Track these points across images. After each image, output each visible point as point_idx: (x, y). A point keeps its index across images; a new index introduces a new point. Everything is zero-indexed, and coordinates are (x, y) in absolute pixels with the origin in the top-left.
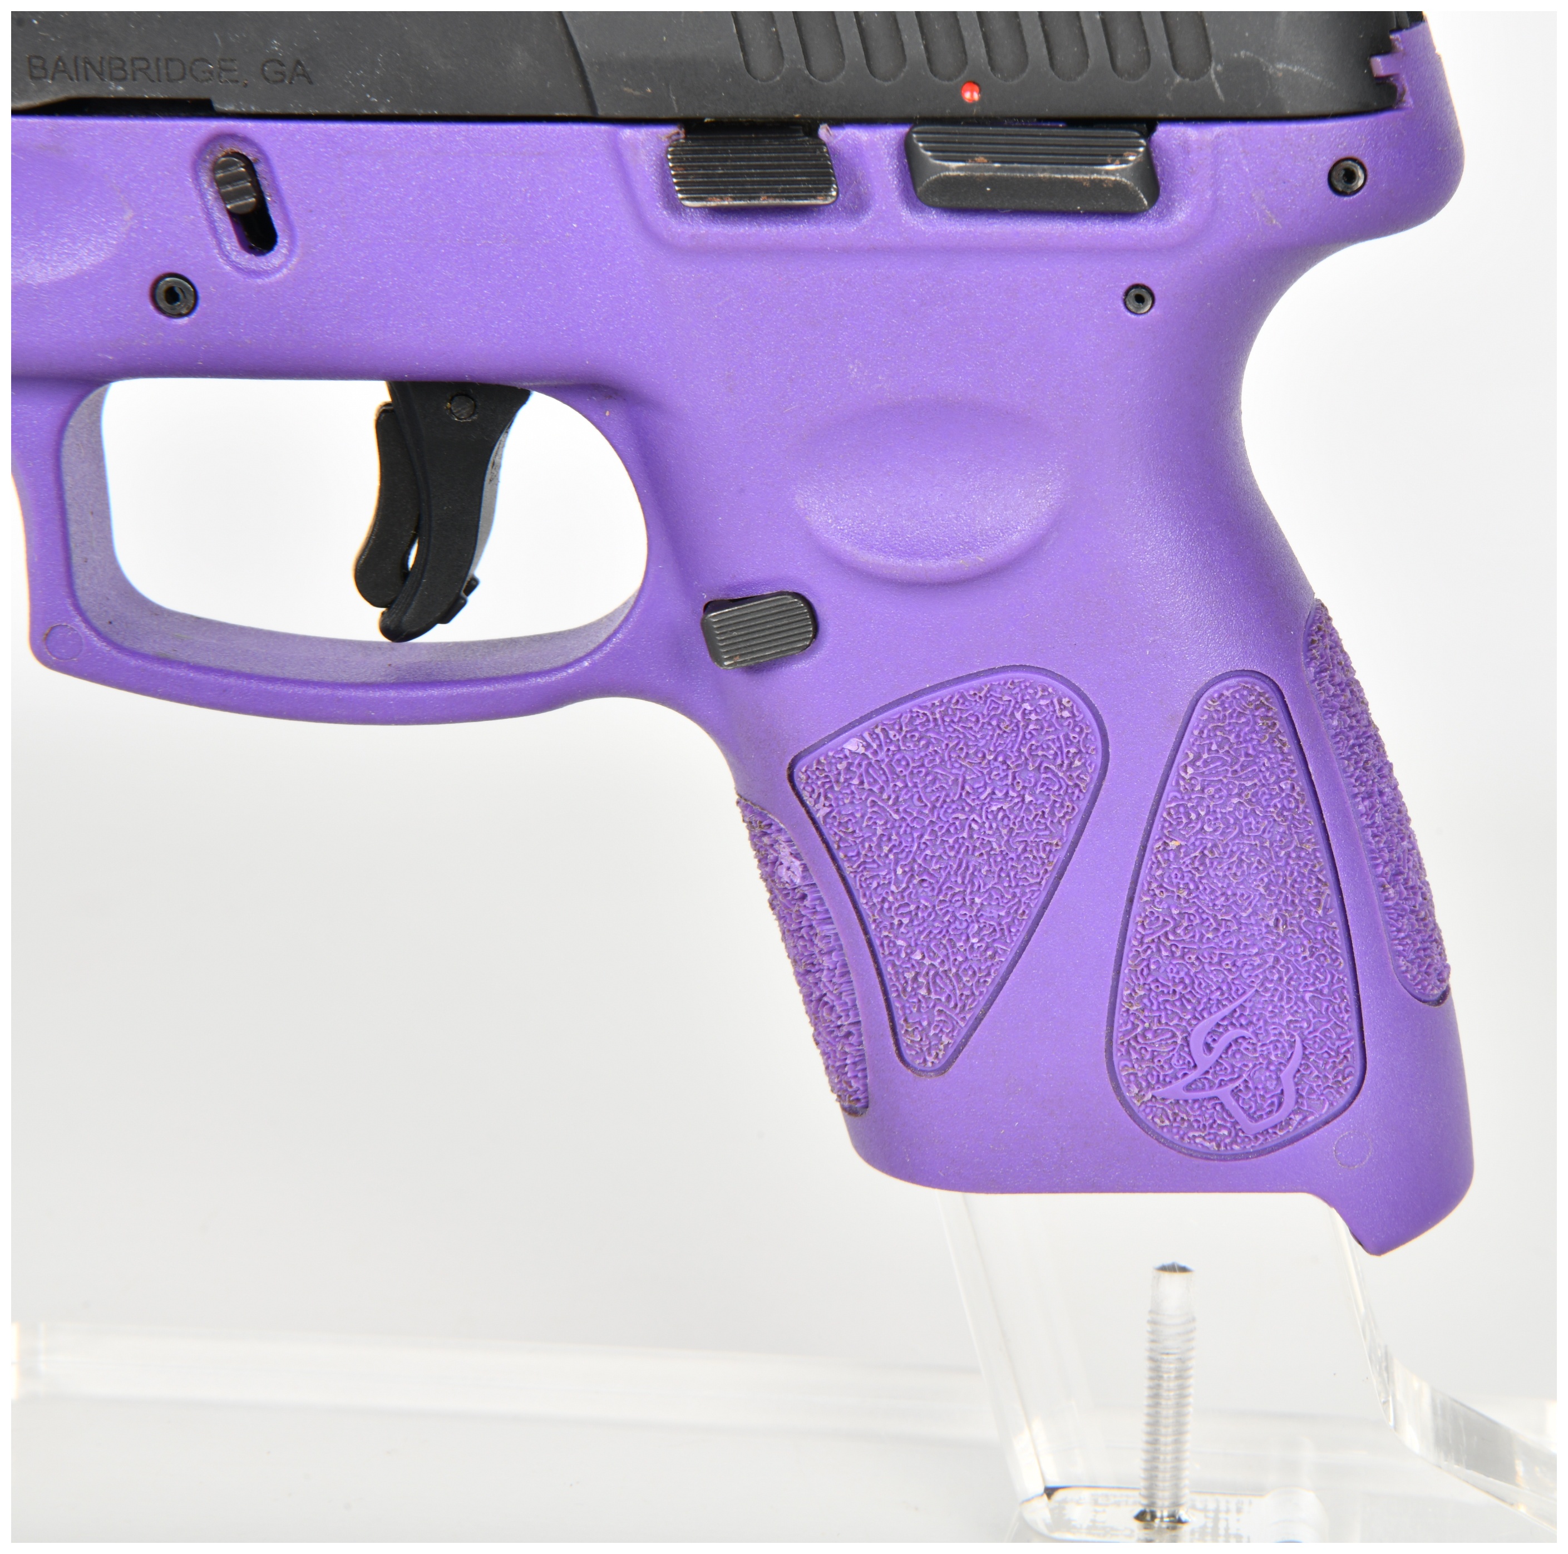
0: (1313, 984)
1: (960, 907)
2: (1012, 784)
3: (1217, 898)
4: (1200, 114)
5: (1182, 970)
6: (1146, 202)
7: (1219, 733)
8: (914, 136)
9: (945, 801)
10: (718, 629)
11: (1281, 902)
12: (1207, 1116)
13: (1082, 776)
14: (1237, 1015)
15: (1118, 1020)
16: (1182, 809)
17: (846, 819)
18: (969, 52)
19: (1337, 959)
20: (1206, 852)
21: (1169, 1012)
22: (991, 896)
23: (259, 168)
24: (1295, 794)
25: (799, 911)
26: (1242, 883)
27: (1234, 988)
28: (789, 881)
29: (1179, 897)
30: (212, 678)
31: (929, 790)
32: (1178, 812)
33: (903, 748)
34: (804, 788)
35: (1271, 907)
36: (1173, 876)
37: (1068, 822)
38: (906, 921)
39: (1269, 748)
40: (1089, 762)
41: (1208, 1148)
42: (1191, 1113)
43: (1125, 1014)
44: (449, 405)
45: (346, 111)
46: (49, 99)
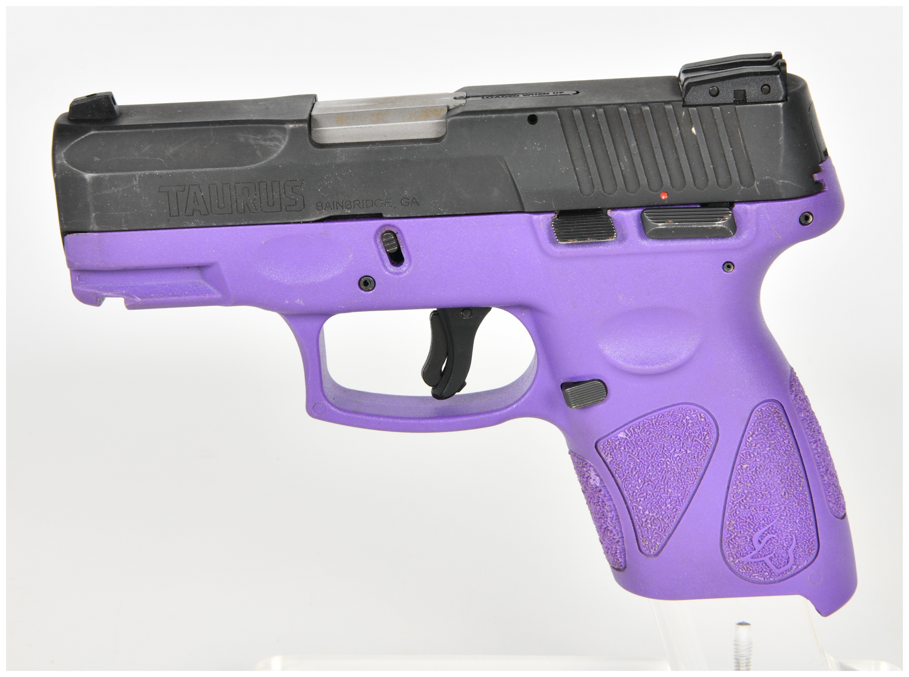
0: (799, 516)
1: (663, 493)
2: (682, 447)
3: (762, 486)
4: (751, 199)
5: (749, 513)
6: (732, 234)
7: (761, 424)
8: (645, 214)
9: (657, 454)
10: (570, 394)
11: (786, 486)
12: (760, 568)
13: (709, 442)
14: (770, 529)
15: (725, 533)
16: (748, 453)
17: (619, 462)
18: (664, 182)
19: (808, 505)
20: (757, 469)
21: (744, 529)
22: (675, 488)
23: (398, 236)
24: (790, 445)
25: (598, 496)
26: (771, 480)
27: (769, 519)
28: (594, 484)
29: (747, 486)
30: (374, 418)
31: (650, 450)
32: (746, 454)
33: (640, 435)
34: (602, 451)
35: (782, 488)
36: (745, 478)
37: (704, 460)
38: (642, 499)
39: (780, 428)
40: (711, 437)
41: (760, 580)
42: (753, 567)
43: (727, 531)
44: (462, 313)
45: (431, 215)
46: (323, 217)
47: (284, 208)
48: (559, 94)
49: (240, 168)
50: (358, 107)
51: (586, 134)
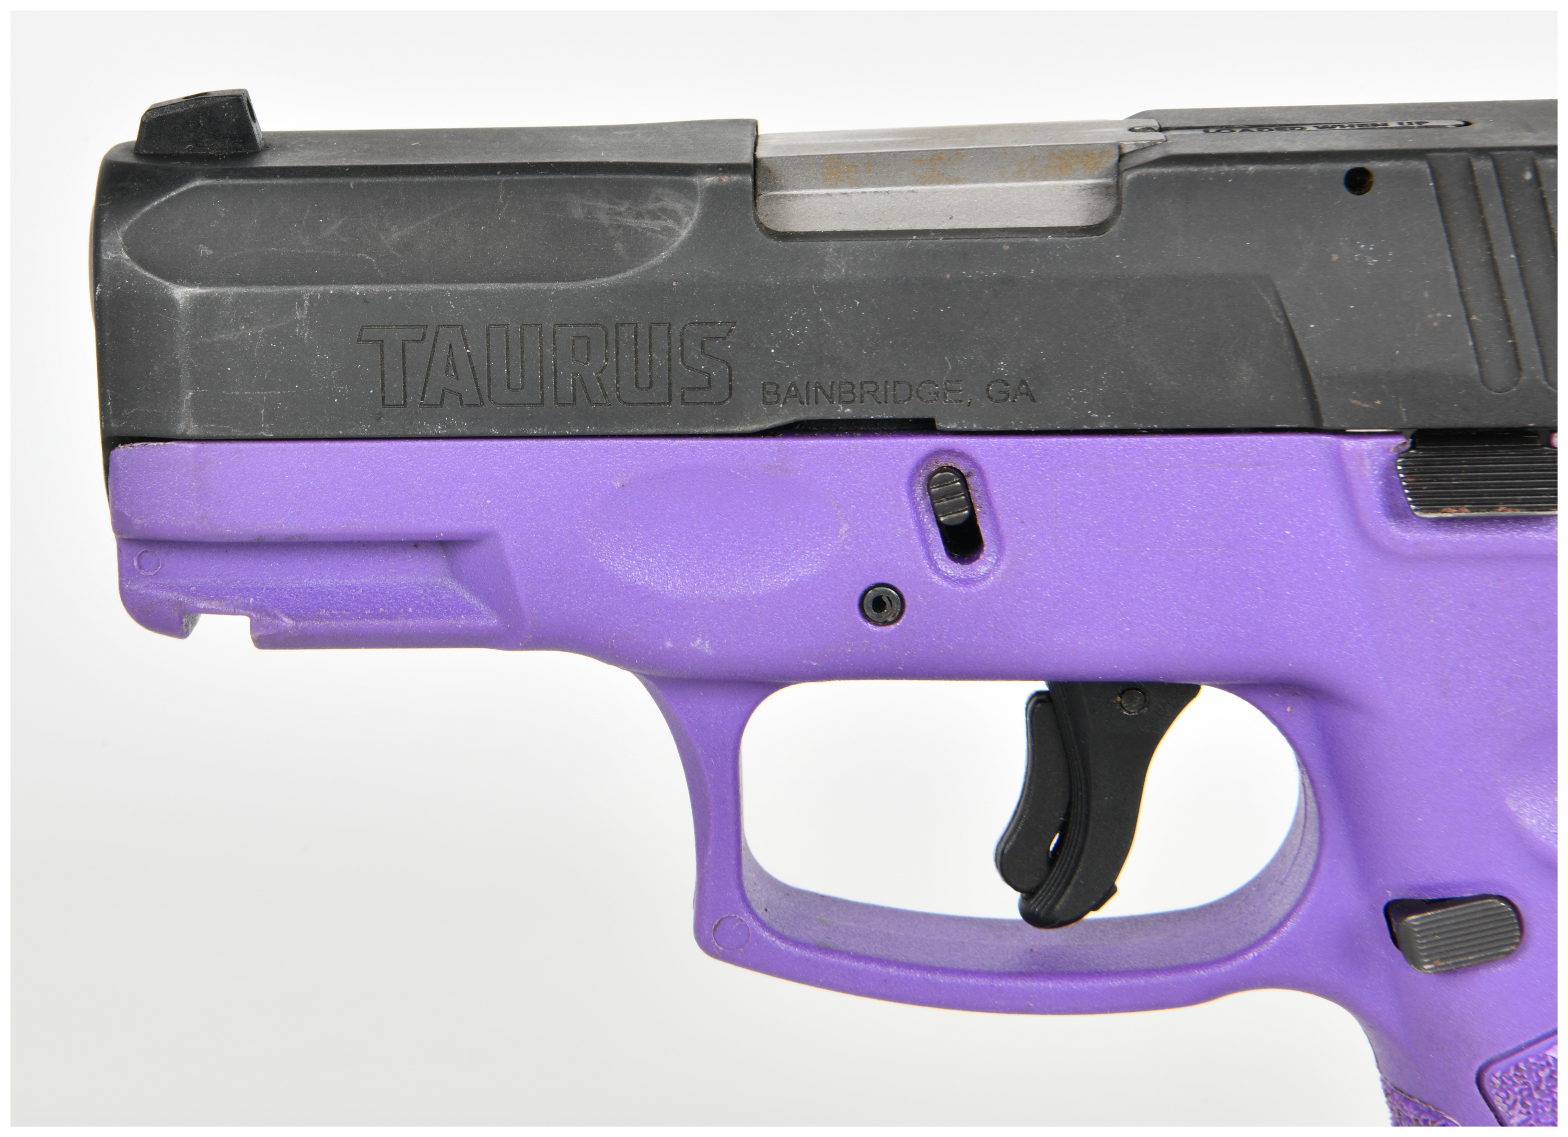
10: (1419, 932)
23: (972, 480)
34: (1496, 1092)
44: (1119, 699)
45: (1066, 427)
46: (776, 422)
47: (677, 394)
48: (1415, 125)
49: (571, 285)
50: (877, 144)
51: (1505, 225)
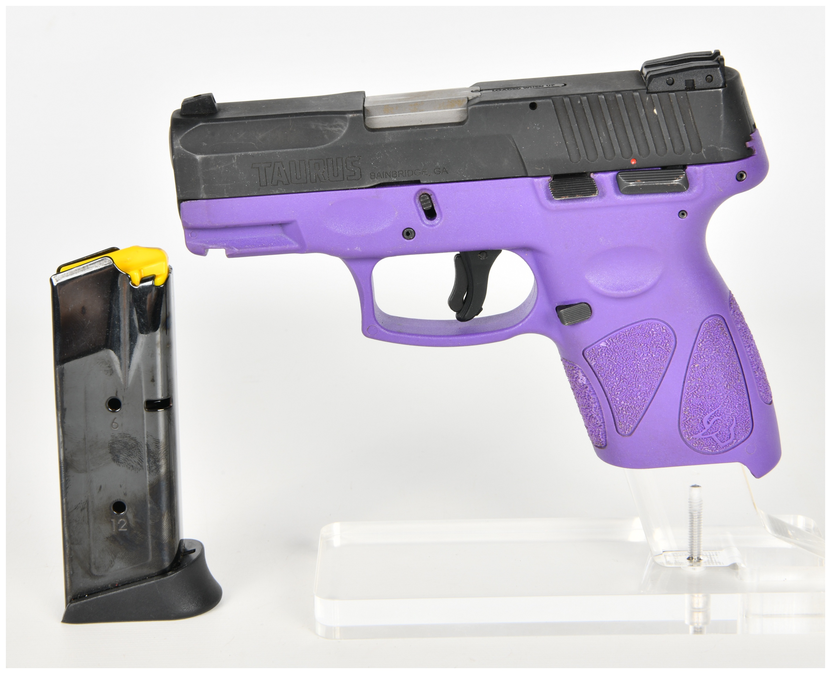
0: (738, 402)
1: (635, 388)
2: (649, 352)
3: (710, 380)
4: (699, 163)
5: (700, 401)
6: (686, 189)
7: (708, 333)
8: (619, 175)
9: (629, 358)
10: (564, 314)
11: (728, 380)
12: (708, 442)
13: (669, 348)
14: (716, 413)
15: (682, 416)
16: (698, 356)
17: (601, 365)
18: (633, 151)
19: (744, 394)
20: (706, 367)
21: (696, 413)
22: (643, 384)
23: (432, 197)
24: (730, 349)
25: (585, 391)
26: (716, 375)
27: (715, 405)
28: (581, 383)
29: (698, 380)
30: (414, 337)
31: (625, 355)
32: (697, 356)
33: (617, 344)
34: (588, 357)
35: (725, 381)
36: (697, 375)
37: (666, 361)
38: (619, 393)
39: (722, 336)
40: (671, 344)
41: (709, 451)
42: (704, 442)
43: (683, 415)
44: (479, 255)
45: (457, 180)
46: (375, 184)
47: (346, 178)
48: (551, 86)
49: (313, 148)
50: (399, 100)
51: (573, 116)
